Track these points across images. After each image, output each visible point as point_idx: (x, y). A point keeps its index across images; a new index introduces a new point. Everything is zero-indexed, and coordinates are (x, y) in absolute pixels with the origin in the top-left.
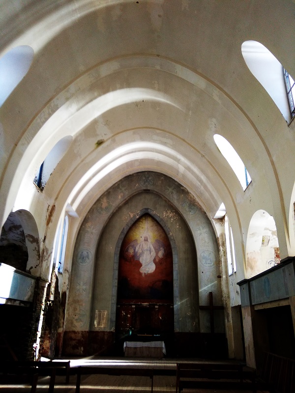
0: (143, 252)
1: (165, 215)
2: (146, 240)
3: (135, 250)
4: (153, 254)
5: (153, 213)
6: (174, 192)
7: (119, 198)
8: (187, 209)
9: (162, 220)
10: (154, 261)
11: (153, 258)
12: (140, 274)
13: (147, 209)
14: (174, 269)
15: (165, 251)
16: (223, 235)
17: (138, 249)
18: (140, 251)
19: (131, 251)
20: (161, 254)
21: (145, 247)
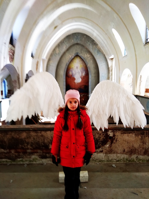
0: (76, 73)
1: (86, 56)
2: (77, 68)
3: (72, 73)
4: (80, 74)
5: (80, 55)
6: (91, 44)
7: (64, 48)
8: (96, 53)
9: (84, 58)
10: (81, 77)
11: (80, 76)
12: (75, 83)
13: (77, 53)
14: (89, 81)
15: (85, 73)
16: (112, 66)
17: (74, 72)
18: (75, 73)
19: (71, 73)
20: (84, 74)
21: (77, 71)
